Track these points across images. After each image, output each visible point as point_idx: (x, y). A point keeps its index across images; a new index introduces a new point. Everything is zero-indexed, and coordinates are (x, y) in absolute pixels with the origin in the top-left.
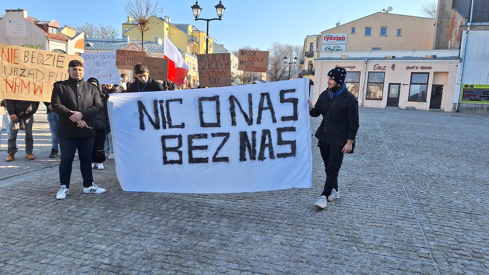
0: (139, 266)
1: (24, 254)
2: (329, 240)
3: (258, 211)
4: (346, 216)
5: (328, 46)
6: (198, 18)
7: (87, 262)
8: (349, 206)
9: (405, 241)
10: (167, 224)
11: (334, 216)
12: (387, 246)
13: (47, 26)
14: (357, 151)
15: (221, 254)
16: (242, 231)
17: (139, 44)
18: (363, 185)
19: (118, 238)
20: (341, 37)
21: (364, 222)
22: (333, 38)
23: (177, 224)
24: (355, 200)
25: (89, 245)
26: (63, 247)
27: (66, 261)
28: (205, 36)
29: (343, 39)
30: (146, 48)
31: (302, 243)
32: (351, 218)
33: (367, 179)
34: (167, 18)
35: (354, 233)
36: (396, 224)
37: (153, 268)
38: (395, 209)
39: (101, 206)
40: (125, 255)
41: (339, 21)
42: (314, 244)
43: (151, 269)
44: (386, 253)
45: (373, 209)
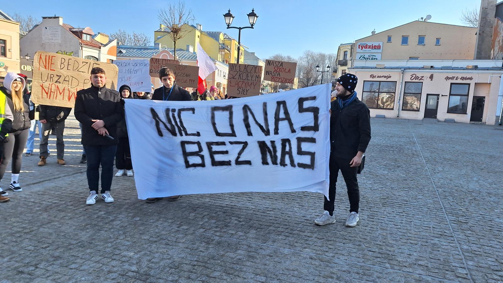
0: (166, 275)
1: (54, 259)
2: (361, 256)
3: (287, 224)
4: (379, 232)
5: (362, 54)
6: (230, 27)
7: (115, 269)
8: (383, 221)
9: (442, 260)
10: (194, 233)
11: (367, 231)
12: (422, 264)
13: (82, 33)
14: (392, 164)
15: (248, 266)
16: (270, 243)
17: (170, 51)
18: (398, 200)
19: (146, 246)
20: (376, 46)
21: (398, 239)
22: (368, 47)
23: (205, 234)
24: (389, 215)
25: (117, 252)
26: (92, 253)
27: (95, 267)
28: (236, 44)
29: (379, 47)
30: (177, 55)
31: (332, 258)
32: (385, 234)
33: (402, 193)
34: (199, 26)
35: (387, 250)
36: (432, 242)
37: (180, 277)
38: (431, 226)
39: (130, 213)
40: (152, 263)
41: (374, 30)
42: (345, 260)
43: (178, 278)
44: (422, 272)
45: (408, 225)
